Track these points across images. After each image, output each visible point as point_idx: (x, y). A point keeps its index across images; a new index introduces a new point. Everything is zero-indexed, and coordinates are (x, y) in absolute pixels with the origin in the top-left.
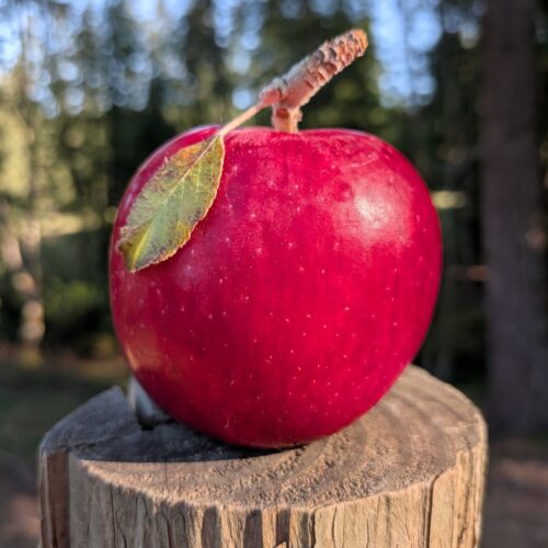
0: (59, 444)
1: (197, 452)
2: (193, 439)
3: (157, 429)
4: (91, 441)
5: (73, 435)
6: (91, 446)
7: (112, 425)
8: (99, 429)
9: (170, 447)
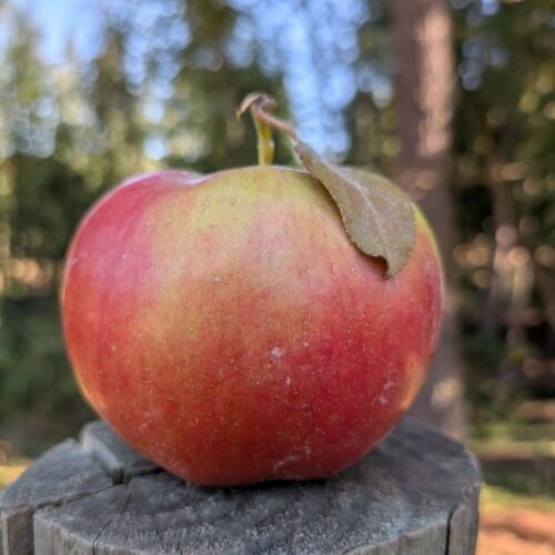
0: (18, 504)
1: (187, 505)
2: (178, 490)
3: (133, 481)
4: (56, 498)
5: (33, 493)
6: (58, 505)
7: (77, 479)
8: (62, 485)
9: (153, 501)
